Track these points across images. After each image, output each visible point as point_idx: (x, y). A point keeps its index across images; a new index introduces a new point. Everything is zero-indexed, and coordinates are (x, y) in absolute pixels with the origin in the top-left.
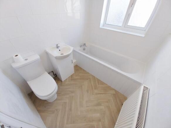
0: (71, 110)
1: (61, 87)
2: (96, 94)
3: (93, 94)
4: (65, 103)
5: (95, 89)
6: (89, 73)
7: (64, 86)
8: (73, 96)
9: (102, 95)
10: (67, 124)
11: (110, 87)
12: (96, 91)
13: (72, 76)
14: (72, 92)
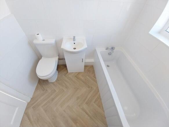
0: (53, 99)
1: (64, 76)
2: (83, 109)
3: (79, 106)
4: (55, 91)
5: (87, 103)
6: (96, 82)
7: (66, 77)
8: (64, 91)
9: (87, 116)
10: (42, 107)
11: (105, 118)
12: (85, 106)
13: (79, 73)
14: (67, 87)
